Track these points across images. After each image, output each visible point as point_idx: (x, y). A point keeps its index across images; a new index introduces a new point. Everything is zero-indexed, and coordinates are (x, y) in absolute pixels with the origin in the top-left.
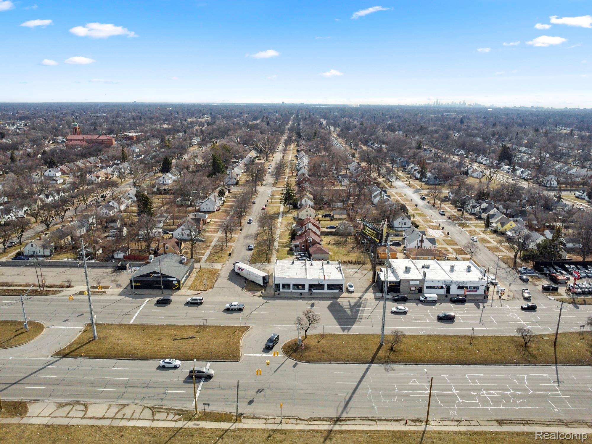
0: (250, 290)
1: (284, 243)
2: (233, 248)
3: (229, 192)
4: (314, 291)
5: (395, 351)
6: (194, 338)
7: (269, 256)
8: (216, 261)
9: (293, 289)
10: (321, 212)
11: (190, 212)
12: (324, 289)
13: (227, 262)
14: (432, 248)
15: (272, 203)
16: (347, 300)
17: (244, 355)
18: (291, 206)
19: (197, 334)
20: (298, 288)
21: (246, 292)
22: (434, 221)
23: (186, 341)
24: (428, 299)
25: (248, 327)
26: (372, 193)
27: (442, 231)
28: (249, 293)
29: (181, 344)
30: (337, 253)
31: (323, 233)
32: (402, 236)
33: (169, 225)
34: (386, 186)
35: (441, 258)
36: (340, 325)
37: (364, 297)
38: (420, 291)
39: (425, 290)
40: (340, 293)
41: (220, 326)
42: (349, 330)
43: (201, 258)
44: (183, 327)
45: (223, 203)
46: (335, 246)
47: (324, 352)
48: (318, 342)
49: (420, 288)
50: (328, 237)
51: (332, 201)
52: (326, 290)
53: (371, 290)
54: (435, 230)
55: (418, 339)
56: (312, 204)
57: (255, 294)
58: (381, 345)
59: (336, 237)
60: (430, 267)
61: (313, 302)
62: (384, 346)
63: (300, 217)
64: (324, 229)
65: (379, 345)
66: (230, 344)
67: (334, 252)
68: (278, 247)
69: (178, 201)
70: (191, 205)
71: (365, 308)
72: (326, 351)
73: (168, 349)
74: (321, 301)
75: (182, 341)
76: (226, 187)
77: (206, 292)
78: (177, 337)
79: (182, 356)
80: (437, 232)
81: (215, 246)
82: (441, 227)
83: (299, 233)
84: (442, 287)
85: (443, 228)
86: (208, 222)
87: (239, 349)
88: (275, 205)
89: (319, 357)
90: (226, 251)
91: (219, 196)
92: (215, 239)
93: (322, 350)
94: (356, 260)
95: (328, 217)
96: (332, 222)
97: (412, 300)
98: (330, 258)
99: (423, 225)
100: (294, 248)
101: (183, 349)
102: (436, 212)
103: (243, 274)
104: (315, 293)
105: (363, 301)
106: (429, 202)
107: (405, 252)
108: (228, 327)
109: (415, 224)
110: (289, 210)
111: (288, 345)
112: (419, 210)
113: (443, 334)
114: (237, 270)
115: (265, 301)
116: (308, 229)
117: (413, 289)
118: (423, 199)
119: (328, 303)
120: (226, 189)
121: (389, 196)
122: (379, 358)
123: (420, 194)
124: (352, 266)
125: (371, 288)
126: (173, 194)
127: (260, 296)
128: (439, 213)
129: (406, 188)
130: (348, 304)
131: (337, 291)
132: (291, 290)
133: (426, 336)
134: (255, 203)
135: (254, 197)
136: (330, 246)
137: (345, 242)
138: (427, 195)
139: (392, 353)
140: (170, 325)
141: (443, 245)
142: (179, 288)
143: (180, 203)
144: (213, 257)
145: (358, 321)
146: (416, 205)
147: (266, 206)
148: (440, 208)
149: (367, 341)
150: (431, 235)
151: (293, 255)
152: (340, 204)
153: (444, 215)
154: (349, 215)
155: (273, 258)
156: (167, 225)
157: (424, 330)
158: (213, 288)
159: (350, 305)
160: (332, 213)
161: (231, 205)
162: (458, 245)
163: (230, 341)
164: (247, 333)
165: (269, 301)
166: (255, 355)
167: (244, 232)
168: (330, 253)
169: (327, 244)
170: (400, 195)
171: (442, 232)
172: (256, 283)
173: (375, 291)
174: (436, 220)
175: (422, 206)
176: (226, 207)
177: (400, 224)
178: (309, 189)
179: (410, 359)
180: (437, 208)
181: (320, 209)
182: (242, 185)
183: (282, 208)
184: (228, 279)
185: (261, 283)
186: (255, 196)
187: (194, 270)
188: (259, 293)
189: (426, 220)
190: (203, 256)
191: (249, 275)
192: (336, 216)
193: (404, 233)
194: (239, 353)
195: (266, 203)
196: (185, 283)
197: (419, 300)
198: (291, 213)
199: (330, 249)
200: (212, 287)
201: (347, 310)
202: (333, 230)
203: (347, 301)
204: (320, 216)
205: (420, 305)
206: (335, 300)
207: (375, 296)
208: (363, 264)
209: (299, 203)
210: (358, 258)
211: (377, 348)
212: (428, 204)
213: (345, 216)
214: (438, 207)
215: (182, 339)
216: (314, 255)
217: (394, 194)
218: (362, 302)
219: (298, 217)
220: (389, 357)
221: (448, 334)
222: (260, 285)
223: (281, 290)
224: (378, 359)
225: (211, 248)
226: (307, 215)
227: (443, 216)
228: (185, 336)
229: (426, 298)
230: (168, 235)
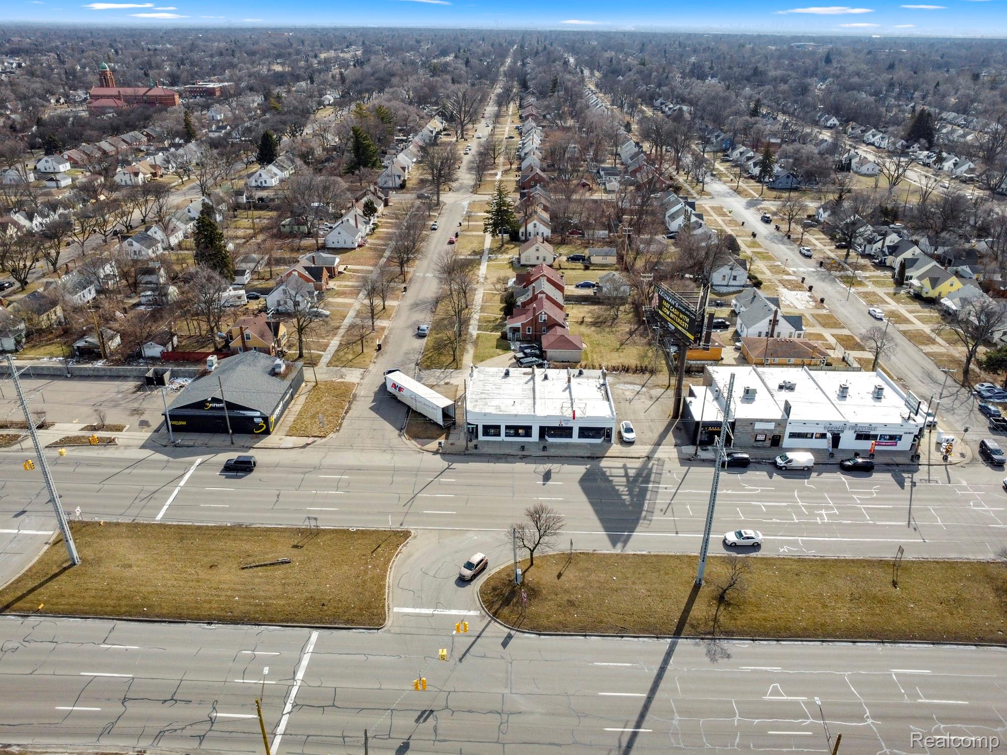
0: (415, 436)
1: (490, 322)
2: (386, 332)
3: (386, 205)
4: (551, 440)
5: (729, 604)
6: (289, 562)
7: (457, 353)
8: (349, 364)
9: (507, 435)
10: (564, 250)
11: (306, 249)
12: (571, 437)
13: (372, 367)
14: (795, 339)
15: (468, 229)
16: (619, 463)
17: (396, 610)
18: (506, 236)
19: (296, 551)
20: (517, 435)
21: (408, 442)
22: (791, 270)
23: (269, 572)
24: (793, 464)
25: (406, 534)
26: (667, 209)
27: (808, 294)
28: (413, 444)
29: (257, 580)
30: (598, 344)
31: (568, 299)
32: (729, 305)
33: (263, 279)
34: (693, 192)
35: (814, 361)
36: (606, 529)
37: (656, 456)
38: (776, 441)
39: (787, 442)
40: (606, 444)
41: (346, 532)
42: (626, 542)
43: (320, 356)
44: (267, 532)
45: (374, 229)
46: (593, 328)
47: (571, 603)
48: (559, 576)
49: (776, 436)
50: (579, 306)
51: (588, 225)
52: (575, 439)
53: (670, 437)
54: (794, 293)
55: (777, 569)
56: (547, 232)
57: (426, 447)
58: (697, 587)
59: (596, 307)
60: (796, 388)
61: (548, 466)
62: (705, 590)
63: (523, 262)
64: (571, 290)
65: (692, 585)
66: (364, 582)
67: (592, 343)
68: (479, 329)
69: (284, 226)
70: (309, 235)
71: (659, 483)
72: (577, 603)
73: (228, 594)
74: (566, 466)
75: (260, 572)
76: (380, 194)
77: (324, 440)
78: (250, 559)
79: (256, 612)
80: (799, 296)
81: (352, 327)
82: (806, 286)
83: (520, 300)
84: (823, 436)
85: (811, 288)
86: (340, 273)
87: (384, 594)
88: (474, 233)
89: (561, 618)
90: (373, 339)
91: (365, 215)
92: (352, 313)
93: (566, 598)
94: (639, 365)
95: (579, 260)
96: (587, 272)
97: (759, 463)
98: (583, 357)
99: (770, 281)
100: (510, 335)
101: (261, 593)
102: (793, 250)
103: (403, 397)
104: (553, 445)
105: (655, 467)
106: (777, 228)
107: (738, 344)
108: (364, 533)
109: (756, 278)
110: (502, 245)
111: (492, 583)
112: (759, 246)
113: (830, 555)
114: (390, 388)
115: (445, 464)
116: (541, 293)
117: (760, 437)
118: (766, 220)
119: (580, 470)
120: (380, 198)
121: (700, 216)
122: (695, 622)
123: (759, 210)
124: (630, 377)
125: (671, 433)
126: (276, 208)
127: (436, 453)
128: (800, 252)
129: (731, 196)
130: (622, 472)
131: (598, 441)
132: (503, 437)
133: (795, 561)
134: (434, 229)
135: (435, 216)
136: (583, 329)
137: (614, 319)
138: (775, 214)
139: (722, 608)
140: (240, 525)
141: (814, 326)
142: (267, 432)
143: (287, 229)
144: (346, 353)
145: (645, 519)
146: (754, 235)
147: (457, 235)
148: (800, 242)
149: (667, 574)
150: (787, 303)
151: (507, 349)
152: (603, 233)
153: (810, 257)
154: (621, 258)
155: (468, 359)
156: (258, 279)
157: (789, 543)
158: (338, 431)
159: (626, 475)
160: (586, 253)
161: (388, 233)
162: (844, 328)
163: (366, 571)
164: (404, 550)
165: (455, 465)
166: (417, 611)
167: (411, 296)
168: (584, 346)
169: (577, 322)
170: (719, 211)
171: (810, 297)
172: (430, 420)
173: (679, 442)
174: (795, 269)
175: (765, 238)
176: (378, 238)
177: (724, 279)
178: (543, 201)
179: (765, 627)
180: (795, 241)
181: (563, 243)
182: (413, 189)
183: (488, 241)
184: (371, 408)
185: (440, 421)
186: (436, 214)
187: (303, 385)
188: (434, 445)
189: (775, 270)
190: (324, 350)
191: (414, 402)
192: (595, 260)
193: (734, 302)
194: (383, 607)
195: (458, 230)
196: (282, 419)
197: (775, 464)
198: (505, 252)
199: (583, 335)
200: (338, 427)
201: (621, 489)
202: (589, 292)
203: (621, 465)
204: (564, 258)
205: (777, 477)
206: (595, 462)
207: (679, 452)
208: (653, 372)
209: (522, 230)
210: (643, 357)
211: (689, 593)
212: (777, 233)
213: (612, 260)
214: (797, 239)
215: (261, 566)
216: (550, 353)
217: (709, 209)
218: (651, 469)
219: (519, 260)
220: (715, 620)
221: (842, 556)
222: (436, 424)
223: (481, 437)
224: (692, 626)
225: (342, 331)
226: (538, 258)
227: (808, 260)
228: (270, 558)
229: (791, 461)
230: (257, 301)
